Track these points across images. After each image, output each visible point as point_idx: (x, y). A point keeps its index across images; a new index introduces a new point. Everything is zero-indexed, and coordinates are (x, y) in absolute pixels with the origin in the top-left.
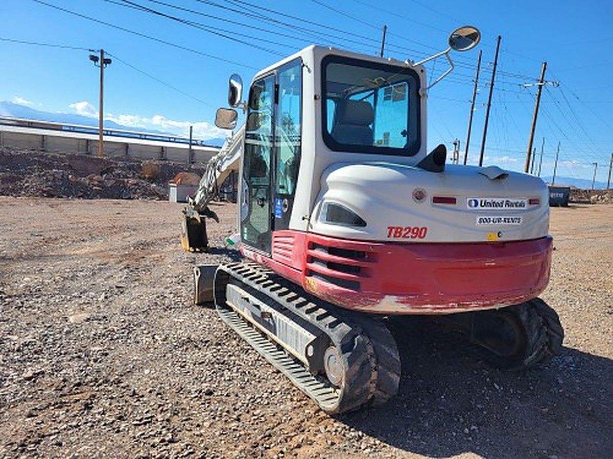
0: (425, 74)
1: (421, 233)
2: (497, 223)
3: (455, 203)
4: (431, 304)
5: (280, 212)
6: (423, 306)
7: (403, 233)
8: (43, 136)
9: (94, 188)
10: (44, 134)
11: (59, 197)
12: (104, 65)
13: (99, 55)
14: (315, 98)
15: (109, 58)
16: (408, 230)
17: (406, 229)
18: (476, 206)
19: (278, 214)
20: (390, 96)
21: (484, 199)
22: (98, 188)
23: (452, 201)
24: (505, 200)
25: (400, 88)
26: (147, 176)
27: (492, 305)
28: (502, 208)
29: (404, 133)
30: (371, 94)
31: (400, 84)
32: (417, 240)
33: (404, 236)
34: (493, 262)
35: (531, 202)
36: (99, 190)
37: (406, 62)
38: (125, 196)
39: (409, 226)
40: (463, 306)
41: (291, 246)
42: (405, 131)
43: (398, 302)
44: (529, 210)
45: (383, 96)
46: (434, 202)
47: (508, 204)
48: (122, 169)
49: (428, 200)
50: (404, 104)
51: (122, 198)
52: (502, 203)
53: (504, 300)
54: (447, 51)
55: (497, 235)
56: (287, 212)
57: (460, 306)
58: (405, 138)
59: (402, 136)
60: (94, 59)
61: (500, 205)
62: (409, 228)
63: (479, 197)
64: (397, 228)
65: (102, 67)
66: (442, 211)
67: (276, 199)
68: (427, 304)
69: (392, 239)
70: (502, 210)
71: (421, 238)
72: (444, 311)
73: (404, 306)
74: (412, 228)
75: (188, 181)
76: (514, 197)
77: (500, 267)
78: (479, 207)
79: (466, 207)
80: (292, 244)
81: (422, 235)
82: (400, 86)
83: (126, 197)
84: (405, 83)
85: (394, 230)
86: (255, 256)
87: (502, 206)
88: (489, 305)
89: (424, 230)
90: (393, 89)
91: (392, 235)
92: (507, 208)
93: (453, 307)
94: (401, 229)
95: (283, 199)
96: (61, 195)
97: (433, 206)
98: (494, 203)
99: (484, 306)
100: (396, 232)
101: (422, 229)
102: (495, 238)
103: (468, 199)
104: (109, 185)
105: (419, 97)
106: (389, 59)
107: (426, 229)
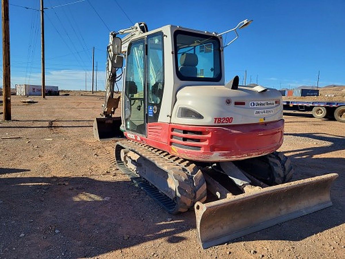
0: (222, 39)
1: (230, 120)
2: (263, 113)
3: (244, 104)
4: (235, 155)
5: (152, 113)
6: (232, 157)
7: (222, 120)
14: (172, 53)
16: (224, 119)
17: (223, 119)
18: (254, 105)
19: (150, 114)
20: (203, 50)
21: (257, 102)
23: (243, 104)
24: (266, 102)
25: (208, 46)
27: (262, 154)
29: (212, 70)
30: (192, 49)
31: (208, 44)
32: (228, 124)
33: (222, 122)
34: (262, 133)
35: (276, 102)
37: (214, 33)
39: (224, 117)
40: (249, 155)
41: (160, 131)
42: (212, 68)
43: (220, 156)
44: (276, 106)
45: (199, 50)
46: (235, 104)
49: (233, 104)
50: (211, 54)
53: (266, 151)
54: (235, 29)
55: (263, 119)
56: (156, 113)
57: (248, 156)
58: (213, 72)
59: (211, 71)
62: (225, 118)
63: (255, 101)
64: (219, 119)
66: (239, 109)
67: (149, 106)
68: (233, 156)
69: (216, 124)
70: (265, 107)
71: (230, 123)
72: (241, 158)
73: (223, 157)
74: (226, 118)
76: (269, 100)
77: (265, 135)
78: (255, 106)
79: (249, 106)
80: (160, 130)
81: (231, 121)
82: (209, 45)
84: (211, 43)
85: (217, 119)
86: (136, 137)
87: (265, 105)
88: (260, 154)
89: (231, 119)
90: (205, 46)
91: (217, 122)
92: (267, 106)
93: (245, 156)
94: (221, 119)
95: (153, 106)
97: (235, 106)
98: (262, 103)
99: (259, 154)
100: (219, 120)
101: (230, 118)
103: (251, 102)
105: (220, 51)
106: (206, 32)
107: (232, 118)
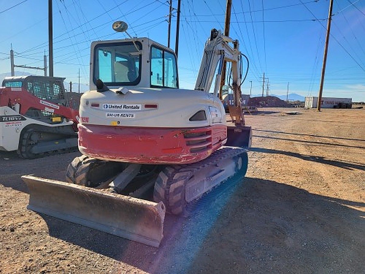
21: (111, 104)
32: (87, 123)
39: (84, 116)
44: (143, 111)
47: (125, 107)
63: (108, 103)
76: (130, 103)
91: (81, 120)
98: (116, 106)
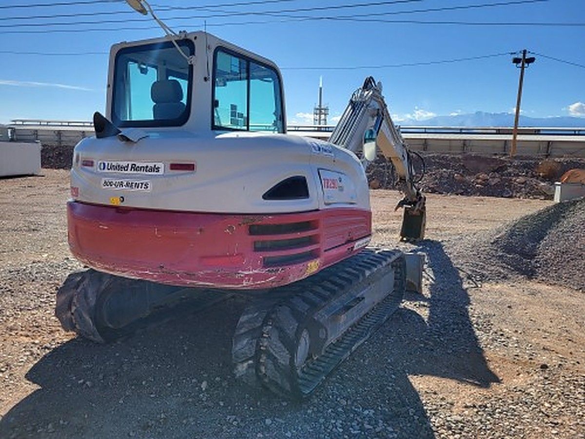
3: (92, 165)
8: (465, 140)
9: (477, 186)
10: (465, 138)
11: (440, 193)
12: (526, 65)
13: (521, 56)
15: (532, 57)
18: (104, 168)
22: (479, 186)
24: (130, 163)
26: (541, 174)
28: (126, 172)
36: (481, 188)
38: (506, 194)
46: (83, 165)
48: (517, 167)
51: (502, 197)
52: (128, 166)
55: (118, 199)
60: (517, 61)
61: (125, 168)
65: (523, 67)
70: (126, 174)
75: (579, 179)
78: (106, 170)
83: (507, 196)
87: (127, 170)
92: (132, 172)
96: (441, 192)
97: (81, 169)
102: (116, 202)
104: (493, 184)
